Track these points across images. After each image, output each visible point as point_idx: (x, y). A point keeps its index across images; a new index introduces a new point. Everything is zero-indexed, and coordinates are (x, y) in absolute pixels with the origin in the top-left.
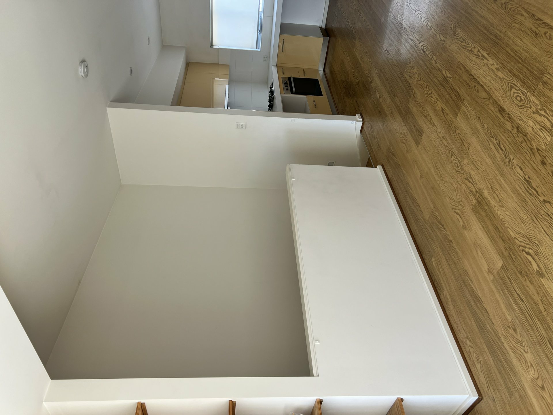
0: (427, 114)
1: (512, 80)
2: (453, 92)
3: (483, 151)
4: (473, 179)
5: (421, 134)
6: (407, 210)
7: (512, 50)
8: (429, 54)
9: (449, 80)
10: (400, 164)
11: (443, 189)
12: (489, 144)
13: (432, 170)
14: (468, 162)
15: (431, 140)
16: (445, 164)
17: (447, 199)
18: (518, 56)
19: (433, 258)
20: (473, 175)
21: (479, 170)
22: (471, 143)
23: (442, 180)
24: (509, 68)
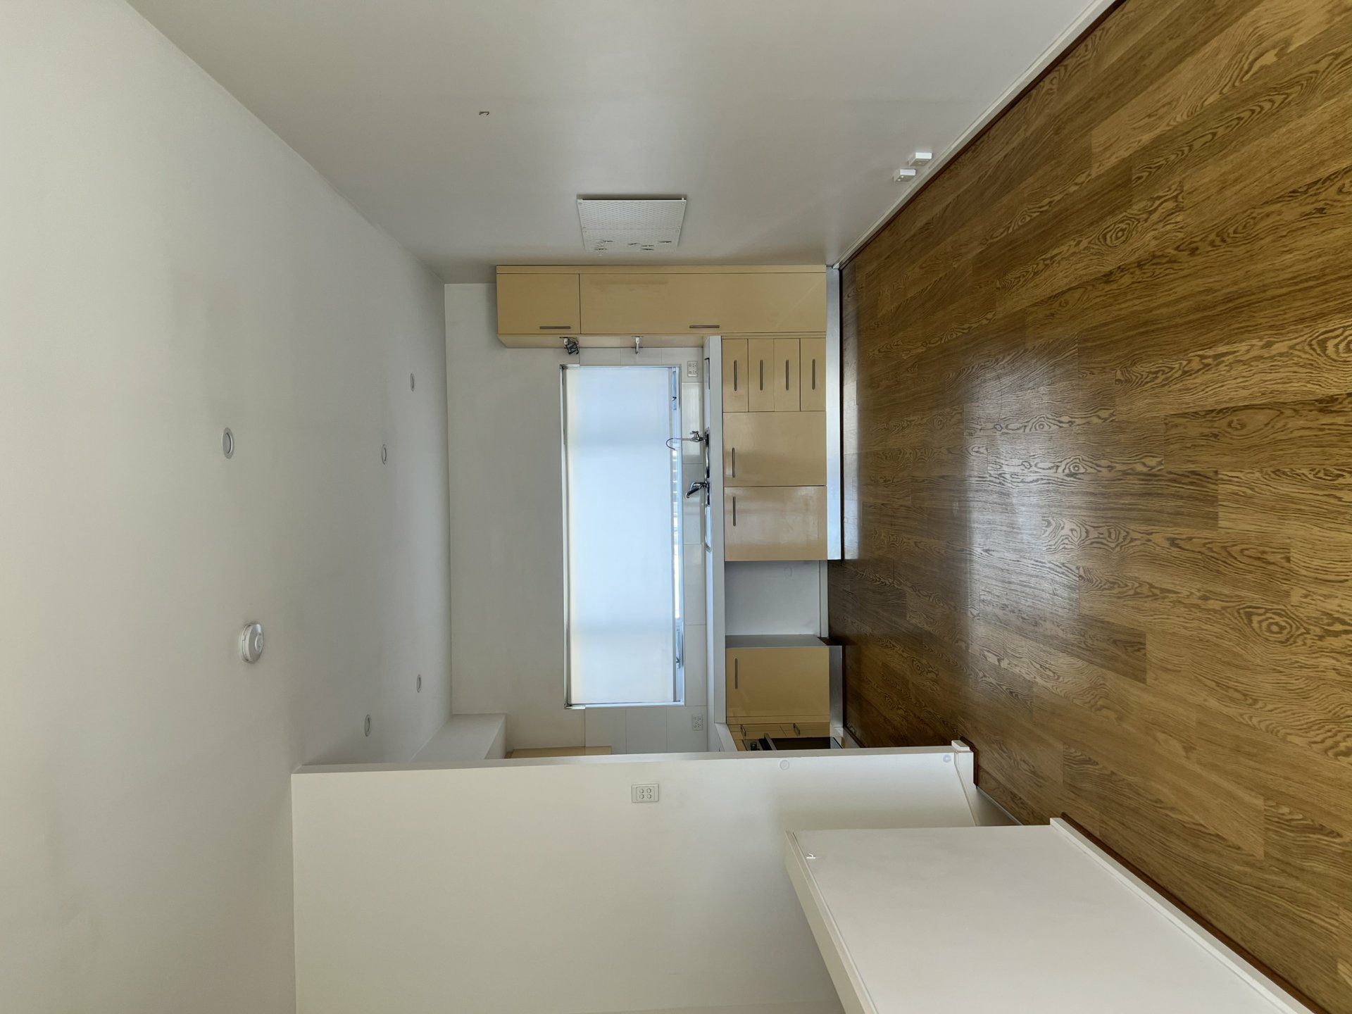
0: (1137, 585)
1: (1316, 331)
2: (1180, 483)
3: (1330, 529)
4: (1342, 617)
5: (1141, 644)
6: (1186, 883)
7: (1280, 285)
8: (1088, 468)
9: (1160, 470)
10: (1114, 770)
11: (1267, 727)
12: (1340, 499)
13: (1213, 703)
14: (1304, 592)
15: (1174, 634)
16: (1241, 656)
17: (1297, 740)
18: (1301, 282)
19: (1340, 966)
20: (1338, 609)
21: (1347, 580)
22: (1288, 541)
23: (1255, 701)
24: (1294, 319)
